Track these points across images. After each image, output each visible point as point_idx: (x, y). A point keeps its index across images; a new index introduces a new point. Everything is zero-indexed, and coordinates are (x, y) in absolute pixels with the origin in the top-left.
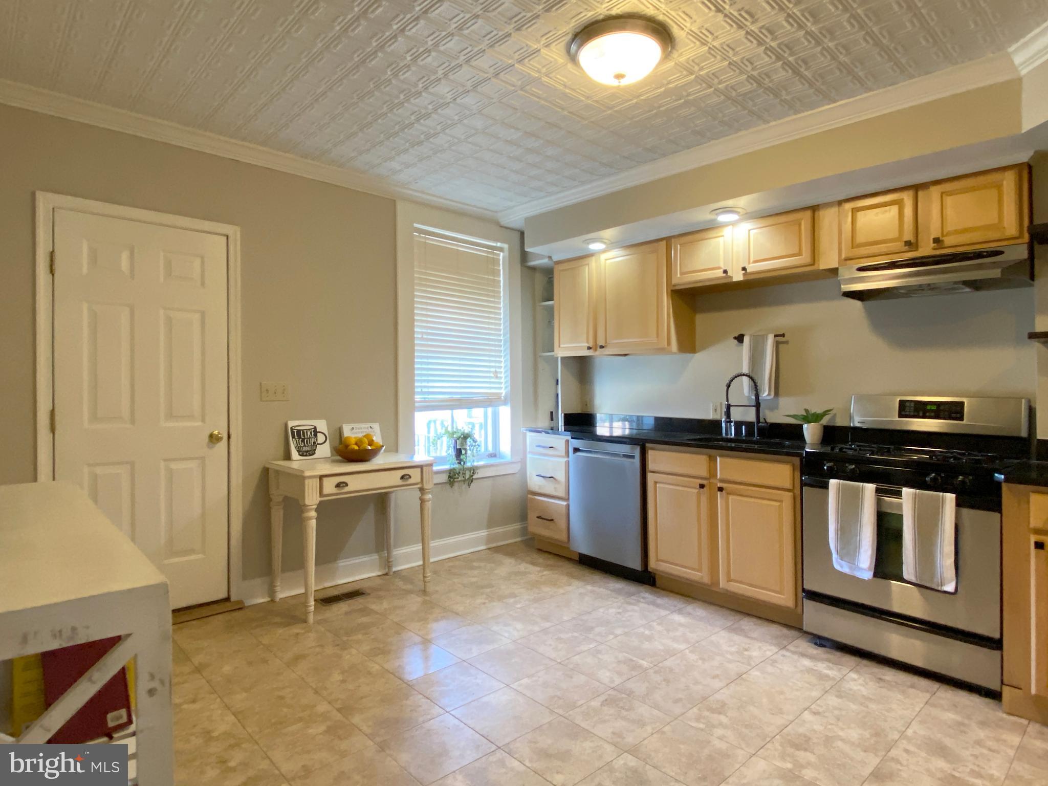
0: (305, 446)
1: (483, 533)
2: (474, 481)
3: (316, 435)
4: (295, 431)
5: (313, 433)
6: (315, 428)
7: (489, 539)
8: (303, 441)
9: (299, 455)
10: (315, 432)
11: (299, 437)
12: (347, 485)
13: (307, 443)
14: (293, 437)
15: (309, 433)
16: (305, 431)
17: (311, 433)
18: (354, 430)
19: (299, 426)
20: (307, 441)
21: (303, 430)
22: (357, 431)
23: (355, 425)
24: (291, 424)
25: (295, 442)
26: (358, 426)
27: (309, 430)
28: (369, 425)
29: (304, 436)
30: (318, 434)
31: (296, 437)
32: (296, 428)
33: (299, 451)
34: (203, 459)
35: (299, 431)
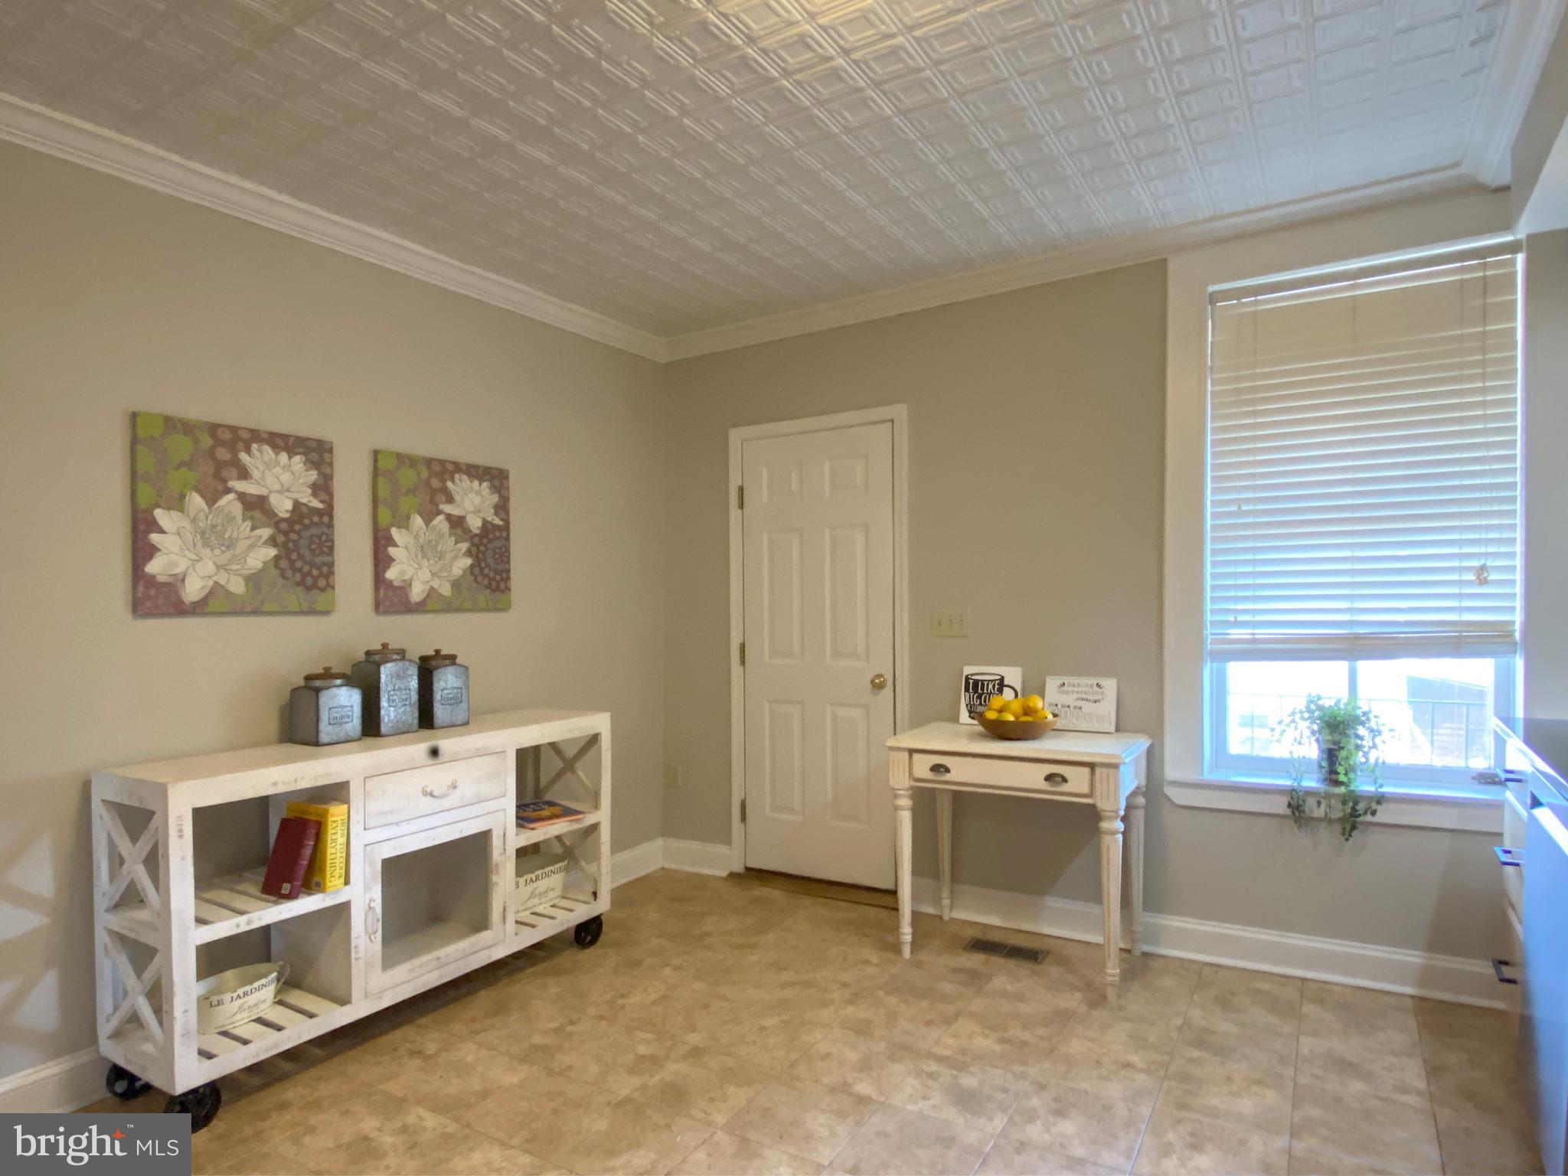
0: (981, 704)
1: (1412, 957)
2: (1361, 827)
3: (1001, 691)
4: (971, 681)
5: (997, 687)
6: (1002, 678)
7: (1426, 976)
8: (979, 697)
9: (970, 716)
10: (1001, 685)
11: (975, 690)
12: (947, 770)
13: (985, 701)
14: (967, 690)
15: (990, 686)
16: (986, 683)
17: (994, 687)
18: (1066, 688)
19: (977, 674)
20: (985, 698)
21: (982, 681)
22: (1071, 689)
23: (1067, 679)
24: (968, 670)
25: (967, 698)
26: (1072, 682)
27: (992, 681)
28: (1094, 681)
29: (983, 689)
30: (1005, 688)
31: (971, 691)
32: (973, 677)
33: (970, 712)
34: (866, 706)
35: (976, 682)
